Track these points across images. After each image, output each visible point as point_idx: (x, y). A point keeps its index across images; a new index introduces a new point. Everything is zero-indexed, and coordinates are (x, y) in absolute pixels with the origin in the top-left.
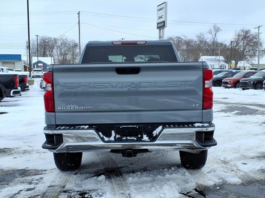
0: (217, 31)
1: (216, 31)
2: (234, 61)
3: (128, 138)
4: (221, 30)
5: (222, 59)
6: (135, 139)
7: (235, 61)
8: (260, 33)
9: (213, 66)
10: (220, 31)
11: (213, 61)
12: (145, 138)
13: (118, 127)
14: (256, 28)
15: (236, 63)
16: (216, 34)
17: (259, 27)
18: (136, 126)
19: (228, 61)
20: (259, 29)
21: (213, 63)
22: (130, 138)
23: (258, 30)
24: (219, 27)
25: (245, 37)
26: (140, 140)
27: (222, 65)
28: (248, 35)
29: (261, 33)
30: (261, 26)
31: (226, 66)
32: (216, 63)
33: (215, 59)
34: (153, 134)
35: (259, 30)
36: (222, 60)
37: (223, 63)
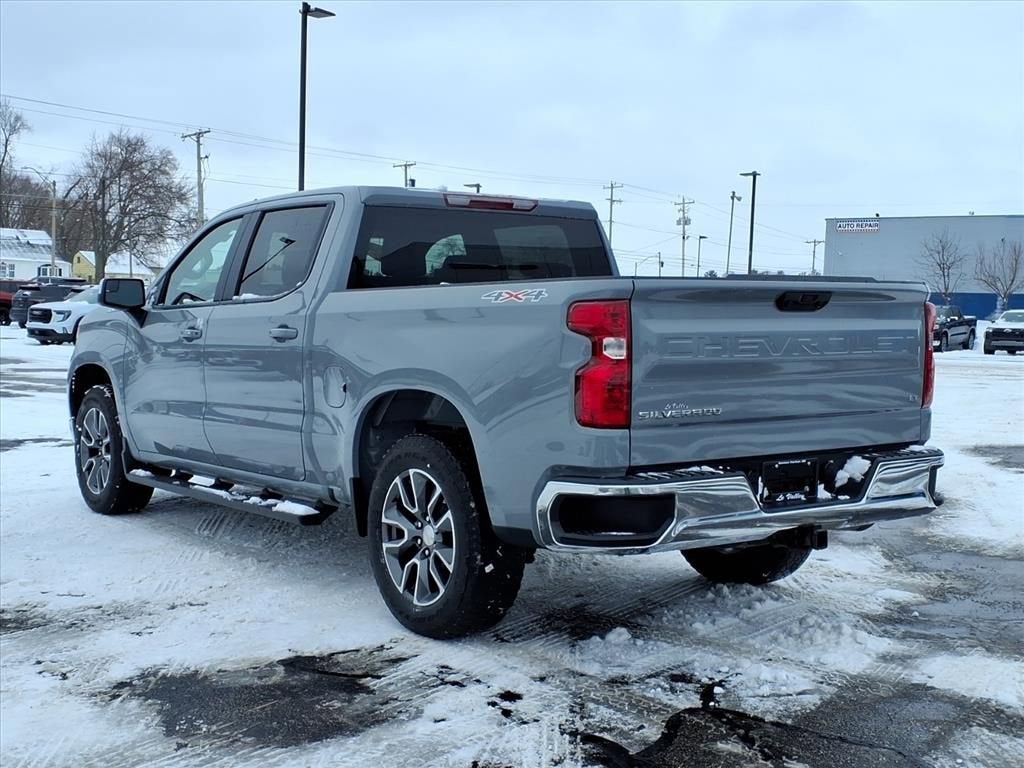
0: (14, 130)
1: (8, 127)
2: (93, 253)
3: (789, 496)
4: (29, 128)
5: (45, 243)
6: (803, 498)
7: (96, 255)
8: (203, 156)
9: (12, 267)
10: (25, 131)
11: (11, 248)
12: (822, 493)
13: (770, 466)
14: (190, 136)
15: (102, 261)
16: (7, 140)
17: (199, 135)
18: (804, 461)
19: (66, 249)
20: (198, 141)
21: (9, 255)
22: (793, 497)
23: (196, 143)
24: (19, 114)
25: (127, 165)
26: (812, 500)
27: (47, 265)
28: (137, 156)
29: (207, 157)
30: (206, 132)
31: (60, 270)
32: (22, 256)
33: (18, 238)
34: (835, 482)
35: (199, 145)
36: (44, 246)
37: (47, 258)
